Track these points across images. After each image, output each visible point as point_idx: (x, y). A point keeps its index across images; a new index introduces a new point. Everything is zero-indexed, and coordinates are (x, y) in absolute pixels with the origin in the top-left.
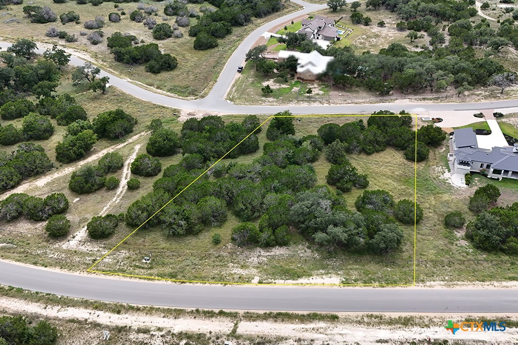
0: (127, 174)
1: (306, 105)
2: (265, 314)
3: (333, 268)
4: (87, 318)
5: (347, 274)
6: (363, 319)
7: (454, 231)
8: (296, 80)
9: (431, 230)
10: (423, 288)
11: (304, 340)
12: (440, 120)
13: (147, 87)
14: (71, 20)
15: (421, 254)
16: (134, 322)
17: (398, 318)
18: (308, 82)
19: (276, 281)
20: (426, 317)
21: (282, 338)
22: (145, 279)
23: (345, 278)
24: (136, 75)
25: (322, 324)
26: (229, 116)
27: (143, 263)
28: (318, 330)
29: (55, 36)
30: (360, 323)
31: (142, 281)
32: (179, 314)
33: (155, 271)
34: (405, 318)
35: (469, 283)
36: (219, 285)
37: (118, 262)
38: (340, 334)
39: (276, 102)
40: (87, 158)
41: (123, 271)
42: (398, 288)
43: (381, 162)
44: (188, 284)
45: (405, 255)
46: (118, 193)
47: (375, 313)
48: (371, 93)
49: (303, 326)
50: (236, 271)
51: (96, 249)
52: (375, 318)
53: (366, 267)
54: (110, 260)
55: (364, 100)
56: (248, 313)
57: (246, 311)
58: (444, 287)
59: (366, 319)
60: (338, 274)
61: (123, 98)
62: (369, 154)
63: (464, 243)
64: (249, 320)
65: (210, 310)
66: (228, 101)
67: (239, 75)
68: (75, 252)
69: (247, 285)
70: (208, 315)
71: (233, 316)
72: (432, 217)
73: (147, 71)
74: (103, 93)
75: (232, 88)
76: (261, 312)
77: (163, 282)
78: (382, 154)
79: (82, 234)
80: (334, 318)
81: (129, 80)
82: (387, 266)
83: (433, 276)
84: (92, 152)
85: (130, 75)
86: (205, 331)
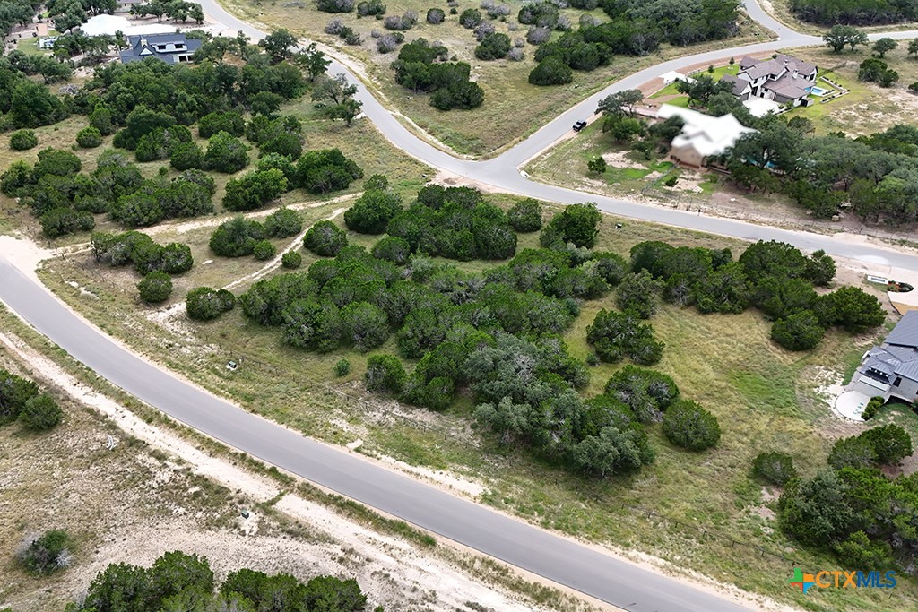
0: (297, 245)
1: (652, 204)
2: (331, 496)
3: (487, 471)
4: (109, 414)
5: (504, 488)
6: (474, 562)
7: (764, 488)
8: (667, 159)
9: (718, 470)
10: (617, 557)
11: (357, 554)
12: (904, 288)
13: (415, 129)
14: (371, 13)
15: (663, 504)
16: (157, 440)
17: (532, 584)
18: (687, 167)
19: (383, 456)
20: (583, 602)
21: (329, 538)
22: (211, 390)
23: (493, 491)
24: (411, 109)
25: (404, 544)
26: (506, 195)
27: (224, 369)
28: (391, 549)
29: (336, 33)
30: (464, 565)
31: (206, 391)
32: (218, 451)
33: (230, 385)
34: (544, 588)
35: (715, 581)
36: (299, 433)
37: (196, 357)
38: (420, 570)
39: (604, 189)
40: (262, 210)
41: (193, 371)
42: (572, 539)
43: (717, 331)
44: (259, 416)
45: (630, 495)
46: (266, 268)
47: (498, 561)
48: (796, 210)
49: (375, 535)
50: (338, 423)
51: (182, 332)
52: (494, 569)
53: (545, 489)
54: (189, 352)
55: (771, 220)
56: (308, 485)
57: (307, 481)
58: (658, 569)
59: (477, 565)
60: (488, 482)
61: (371, 138)
62: (704, 311)
63: (767, 515)
64: (303, 496)
65: (261, 461)
66: (523, 173)
67: (574, 134)
68: (157, 327)
69: (337, 448)
70: (253, 466)
71: (286, 482)
72: (737, 449)
73: (431, 105)
74: (347, 126)
75: (545, 154)
76: (327, 491)
77: (230, 402)
78: (727, 319)
79: (180, 307)
80: (428, 543)
81: (398, 113)
82: (582, 500)
83: (653, 545)
84: (274, 203)
85: (404, 106)
86: (233, 486)
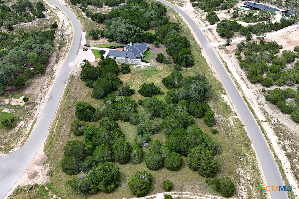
4: (290, 174)
11: (259, 103)
16: (281, 154)
21: (261, 108)
25: (248, 100)
27: (244, 160)
28: (251, 101)
35: (212, 70)
37: (248, 172)
38: (250, 96)
41: (253, 167)
44: (249, 138)
57: (254, 118)
69: (240, 119)
76: (252, 114)
80: (244, 97)
86: (272, 129)
